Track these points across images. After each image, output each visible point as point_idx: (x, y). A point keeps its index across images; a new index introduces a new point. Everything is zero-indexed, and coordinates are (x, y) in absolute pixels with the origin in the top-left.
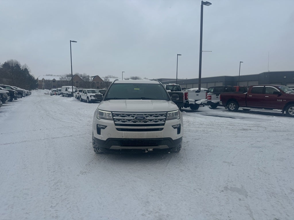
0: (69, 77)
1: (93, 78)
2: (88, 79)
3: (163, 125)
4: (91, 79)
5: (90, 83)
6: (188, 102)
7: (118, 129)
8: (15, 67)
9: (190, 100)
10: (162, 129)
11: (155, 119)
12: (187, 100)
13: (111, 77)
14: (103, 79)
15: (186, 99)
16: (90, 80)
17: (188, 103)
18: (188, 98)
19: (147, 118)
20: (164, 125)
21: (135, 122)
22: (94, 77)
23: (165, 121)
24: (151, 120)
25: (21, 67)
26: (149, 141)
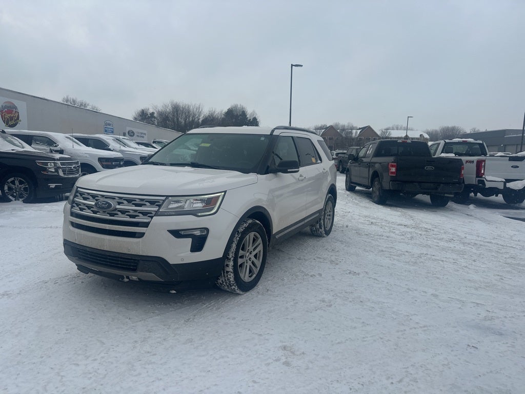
0: (319, 131)
1: (359, 131)
2: (351, 133)
3: (146, 225)
4: (355, 133)
5: (353, 139)
6: (483, 182)
7: (73, 224)
8: (240, 115)
9: (489, 178)
10: (141, 235)
11: (132, 210)
12: (481, 177)
13: (399, 127)
14: (379, 133)
15: (479, 174)
16: (354, 135)
17: (484, 184)
18: (484, 174)
19: (118, 207)
20: (147, 227)
21: (96, 213)
22: (363, 129)
23: (152, 217)
24: (123, 212)
25: (248, 116)
26: (118, 257)
